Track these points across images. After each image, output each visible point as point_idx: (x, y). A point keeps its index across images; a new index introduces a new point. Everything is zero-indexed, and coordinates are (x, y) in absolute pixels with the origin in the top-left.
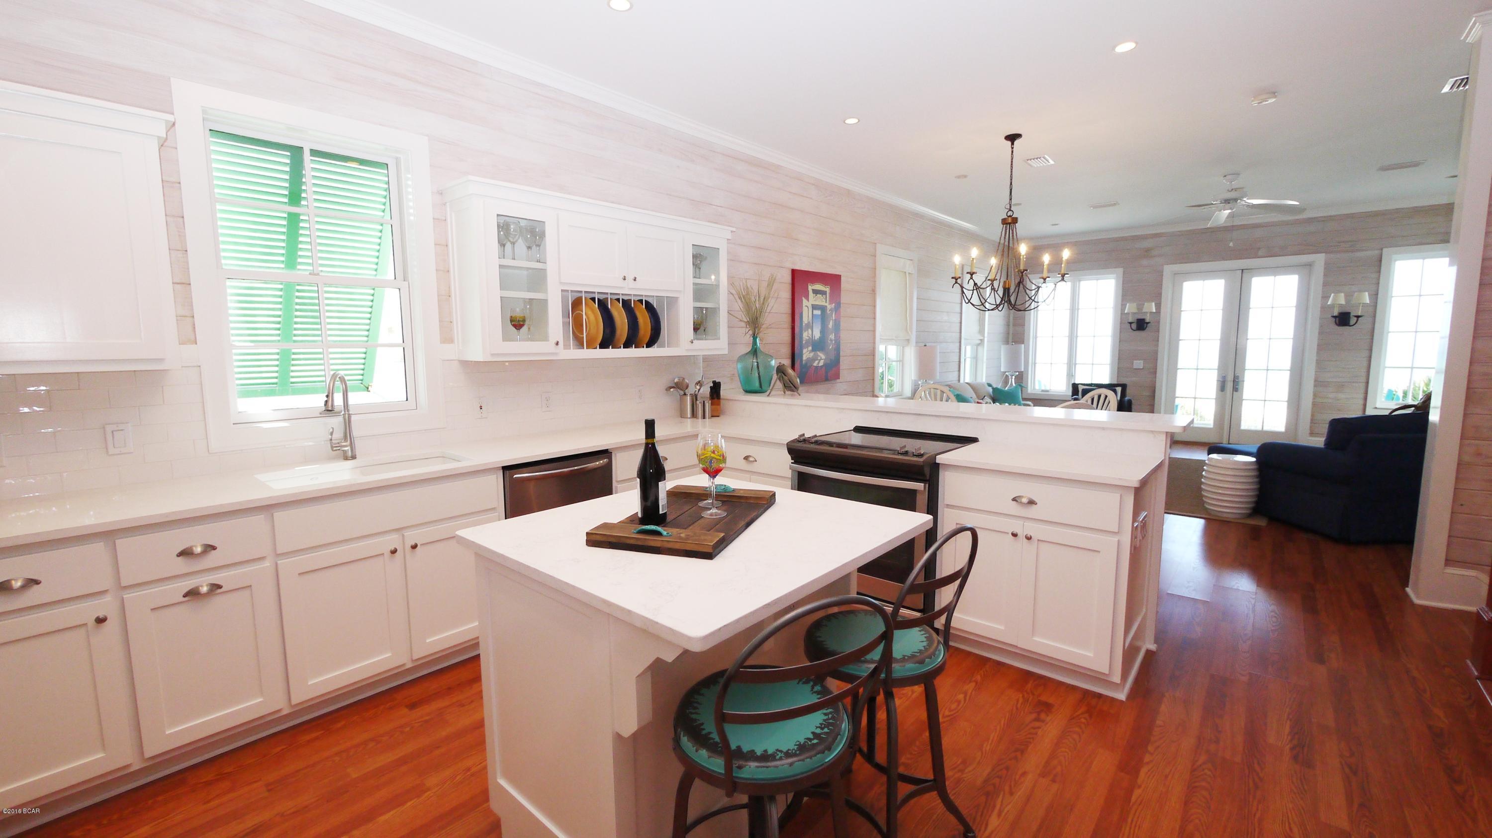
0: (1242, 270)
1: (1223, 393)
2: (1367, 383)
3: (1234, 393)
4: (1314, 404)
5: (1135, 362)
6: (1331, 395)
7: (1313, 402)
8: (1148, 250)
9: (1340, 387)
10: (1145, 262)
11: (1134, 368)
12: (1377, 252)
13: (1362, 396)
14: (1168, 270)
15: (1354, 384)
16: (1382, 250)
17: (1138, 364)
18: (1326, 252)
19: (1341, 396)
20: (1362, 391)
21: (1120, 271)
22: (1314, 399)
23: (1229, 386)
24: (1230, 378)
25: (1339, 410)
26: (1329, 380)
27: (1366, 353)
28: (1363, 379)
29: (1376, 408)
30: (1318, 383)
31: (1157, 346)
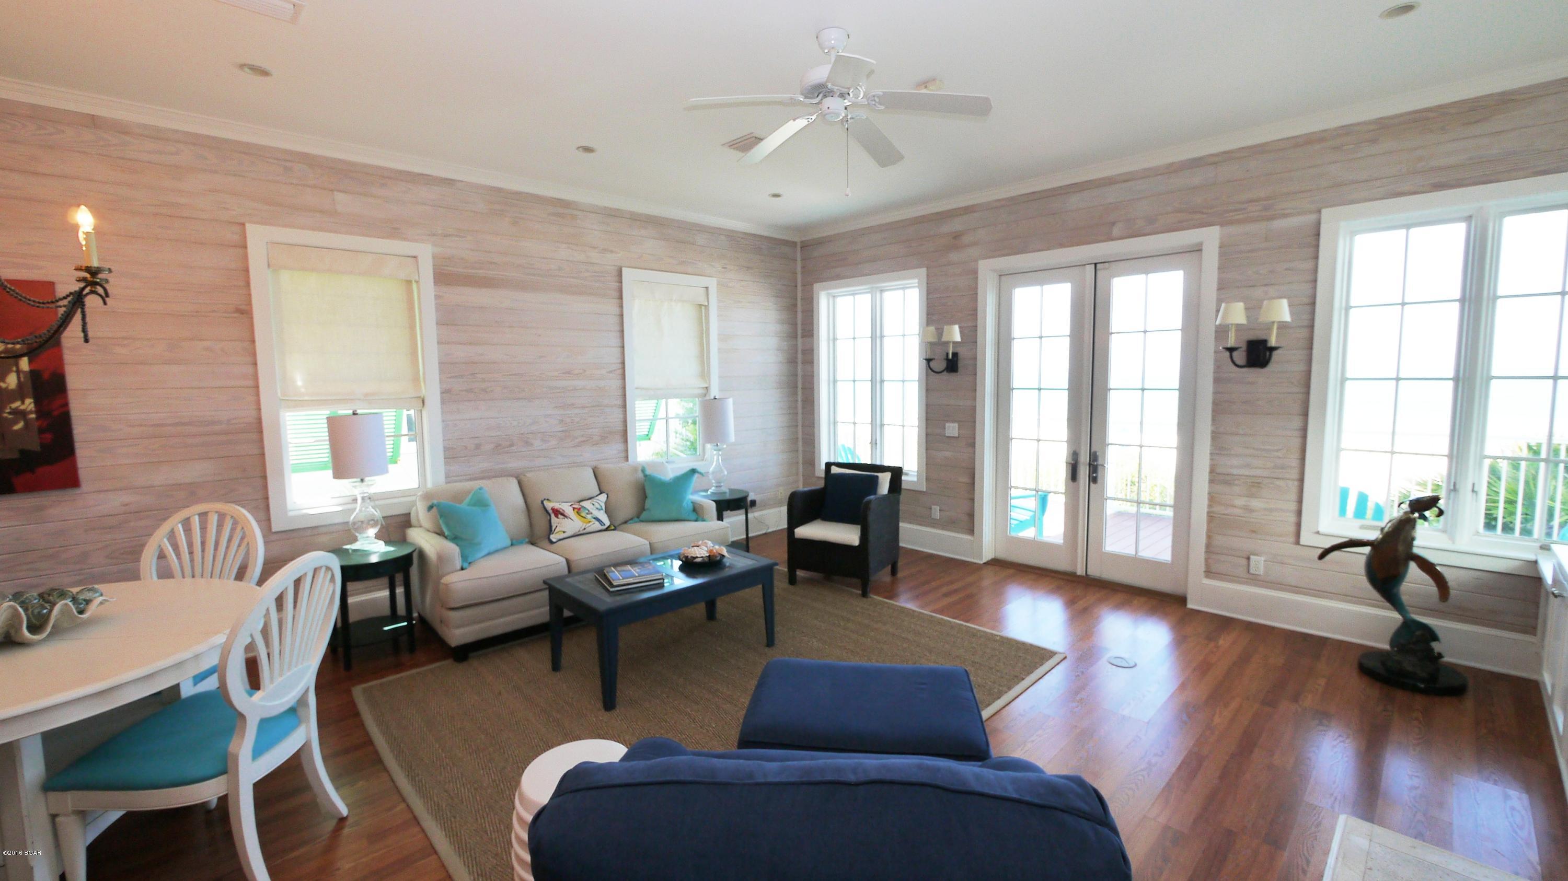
0: (1096, 264)
1: (1076, 483)
2: (1301, 480)
3: (1092, 484)
4: (1211, 517)
5: (947, 425)
6: (1240, 502)
7: (1208, 513)
8: (957, 236)
9: (1255, 486)
10: (954, 256)
11: (947, 435)
12: (1312, 218)
13: (1293, 506)
14: (987, 269)
15: (1278, 482)
16: (1319, 211)
17: (952, 429)
18: (1222, 225)
19: (1255, 503)
20: (1293, 496)
21: (923, 271)
22: (1210, 506)
23: (1084, 472)
24: (1084, 458)
25: (1254, 532)
26: (1235, 471)
27: (1297, 423)
28: (1294, 474)
29: (1318, 533)
30: (1216, 476)
31: (974, 399)
